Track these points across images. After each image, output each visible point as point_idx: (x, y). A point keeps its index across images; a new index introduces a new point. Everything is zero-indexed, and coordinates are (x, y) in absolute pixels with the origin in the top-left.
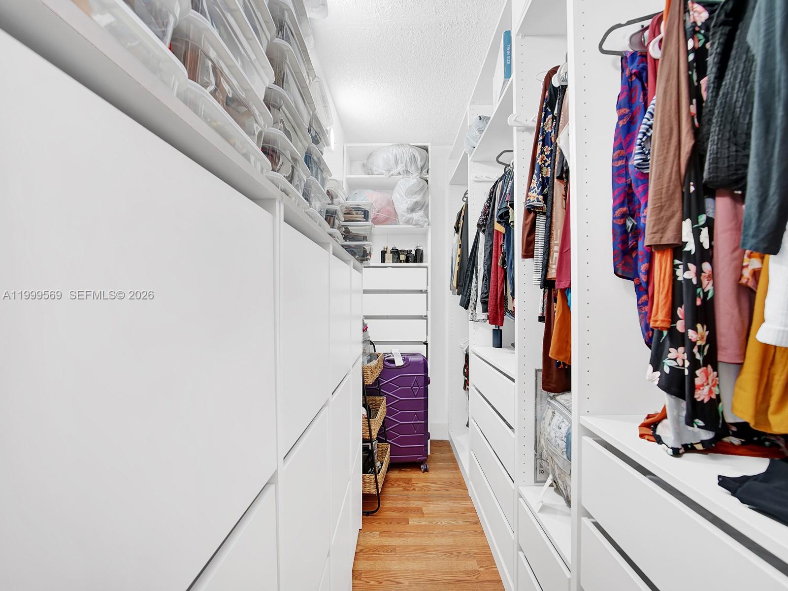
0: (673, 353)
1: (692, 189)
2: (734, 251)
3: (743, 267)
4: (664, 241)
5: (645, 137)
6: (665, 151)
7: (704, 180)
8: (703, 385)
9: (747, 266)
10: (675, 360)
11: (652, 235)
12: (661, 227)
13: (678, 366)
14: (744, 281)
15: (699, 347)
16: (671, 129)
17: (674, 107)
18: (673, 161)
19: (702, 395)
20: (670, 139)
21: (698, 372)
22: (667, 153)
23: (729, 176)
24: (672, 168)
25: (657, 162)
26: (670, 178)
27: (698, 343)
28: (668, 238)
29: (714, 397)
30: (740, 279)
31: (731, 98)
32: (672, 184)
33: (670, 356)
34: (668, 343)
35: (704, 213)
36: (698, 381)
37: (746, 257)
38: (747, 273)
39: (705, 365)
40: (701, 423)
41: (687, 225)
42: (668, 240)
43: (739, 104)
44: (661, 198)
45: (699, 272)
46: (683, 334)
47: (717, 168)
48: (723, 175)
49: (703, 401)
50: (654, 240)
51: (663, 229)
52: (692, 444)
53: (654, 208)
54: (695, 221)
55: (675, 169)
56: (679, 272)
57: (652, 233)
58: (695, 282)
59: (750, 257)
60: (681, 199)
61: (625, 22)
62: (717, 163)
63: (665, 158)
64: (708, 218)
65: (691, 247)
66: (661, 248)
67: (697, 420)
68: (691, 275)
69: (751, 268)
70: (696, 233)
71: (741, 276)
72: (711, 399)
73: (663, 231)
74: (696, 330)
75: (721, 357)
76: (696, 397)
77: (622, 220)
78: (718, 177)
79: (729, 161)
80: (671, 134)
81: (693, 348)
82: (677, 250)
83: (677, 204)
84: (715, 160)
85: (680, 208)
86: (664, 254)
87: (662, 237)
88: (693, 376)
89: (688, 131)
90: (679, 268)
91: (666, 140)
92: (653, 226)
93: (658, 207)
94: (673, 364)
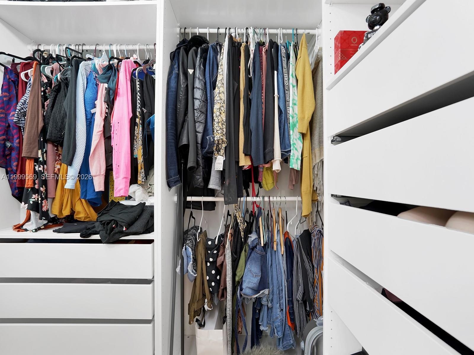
0: (34, 196)
1: (42, 140)
2: (53, 162)
3: (55, 167)
4: (32, 156)
5: (20, 112)
6: (32, 123)
7: (47, 138)
8: (45, 206)
9: (56, 167)
10: (35, 198)
11: (27, 153)
12: (30, 150)
13: (36, 200)
14: (56, 172)
15: (44, 193)
16: (35, 116)
17: (36, 108)
18: (36, 128)
19: (44, 209)
20: (35, 120)
21: (43, 202)
22: (33, 124)
23: (55, 139)
24: (35, 130)
25: (29, 126)
26: (34, 134)
27: (43, 192)
28: (33, 155)
29: (47, 209)
30: (54, 171)
31: (56, 115)
32: (35, 136)
33: (32, 197)
34: (31, 193)
35: (45, 148)
36: (43, 205)
37: (56, 164)
38: (56, 169)
39: (45, 199)
40: (44, 218)
41: (40, 152)
42: (33, 156)
43: (58, 118)
44: (31, 140)
45: (44, 168)
46: (38, 189)
47: (51, 136)
48: (53, 138)
49: (45, 211)
50: (27, 155)
51: (31, 151)
52: (40, 227)
53: (27, 143)
54: (42, 151)
55: (36, 131)
56: (37, 168)
57: (26, 152)
58: (42, 171)
59: (57, 164)
60: (38, 142)
61: (7, 54)
62: (51, 134)
63: (32, 126)
64: (46, 150)
65: (41, 159)
66: (30, 158)
67: (43, 218)
68: (41, 169)
69: (57, 168)
70: (43, 155)
71: (54, 170)
72: (47, 210)
73: (31, 152)
74: (42, 187)
75: (49, 196)
76: (43, 210)
77: (3, 142)
78: (51, 138)
79: (55, 135)
80: (35, 118)
81: (42, 193)
82: (36, 160)
83: (37, 144)
84: (51, 133)
85: (38, 145)
86: (31, 160)
87: (31, 154)
88: (42, 203)
89: (42, 120)
90: (36, 166)
91: (32, 120)
92: (27, 150)
93: (29, 143)
94: (34, 200)
